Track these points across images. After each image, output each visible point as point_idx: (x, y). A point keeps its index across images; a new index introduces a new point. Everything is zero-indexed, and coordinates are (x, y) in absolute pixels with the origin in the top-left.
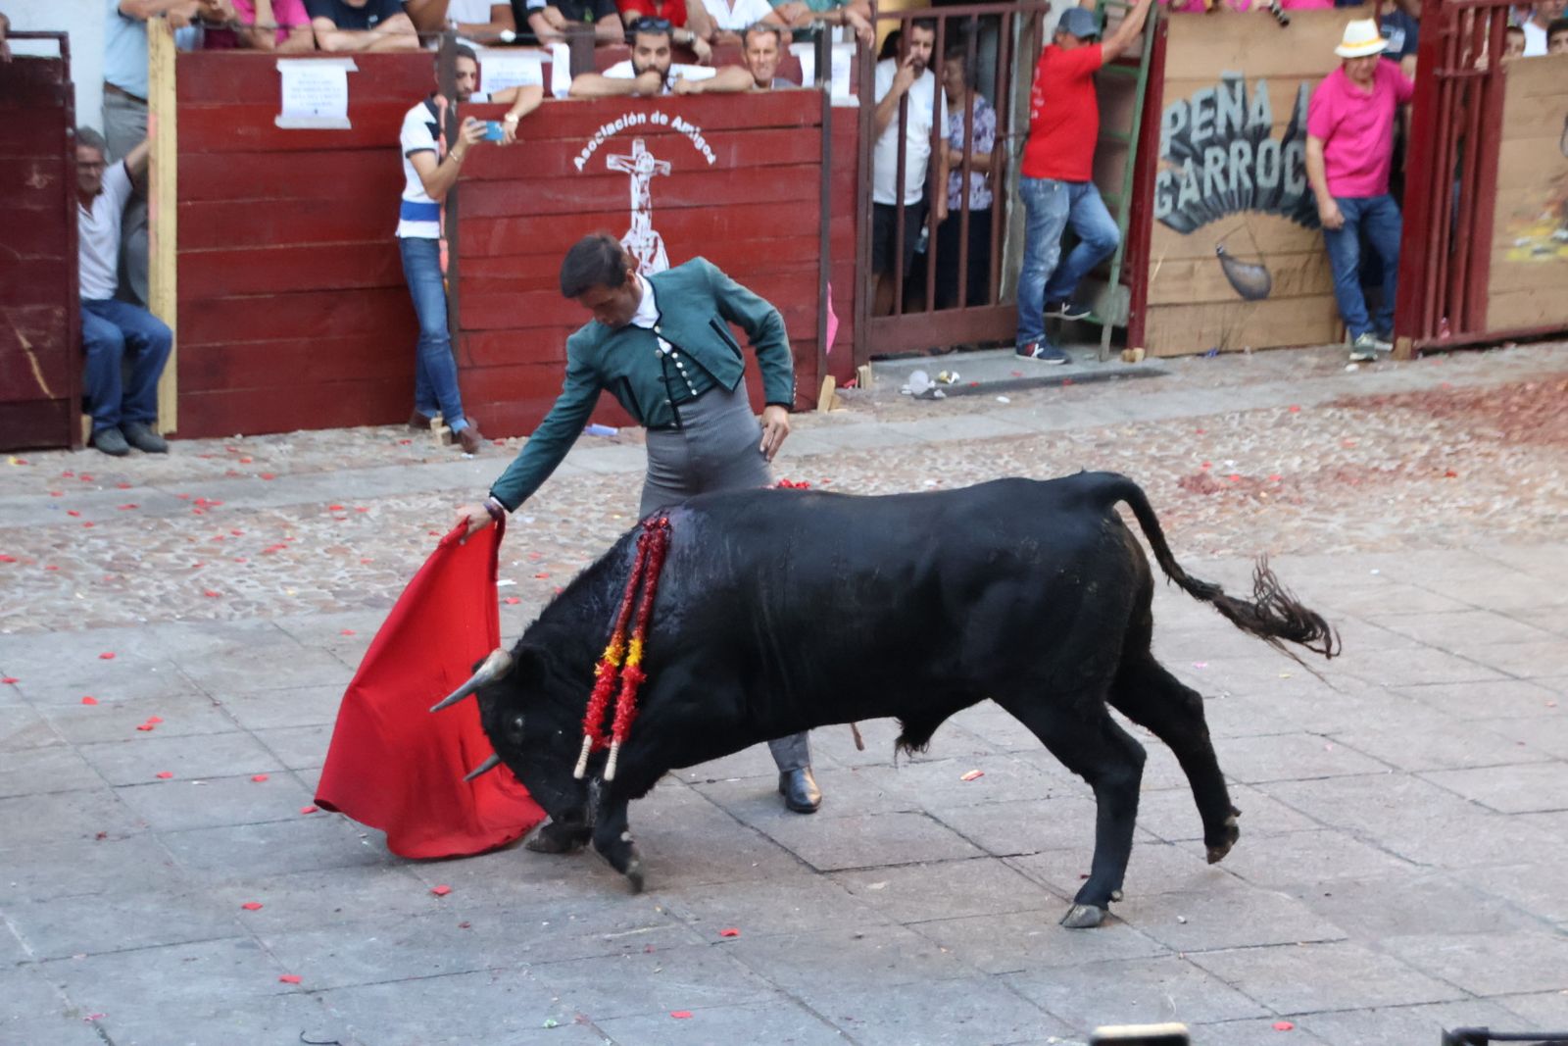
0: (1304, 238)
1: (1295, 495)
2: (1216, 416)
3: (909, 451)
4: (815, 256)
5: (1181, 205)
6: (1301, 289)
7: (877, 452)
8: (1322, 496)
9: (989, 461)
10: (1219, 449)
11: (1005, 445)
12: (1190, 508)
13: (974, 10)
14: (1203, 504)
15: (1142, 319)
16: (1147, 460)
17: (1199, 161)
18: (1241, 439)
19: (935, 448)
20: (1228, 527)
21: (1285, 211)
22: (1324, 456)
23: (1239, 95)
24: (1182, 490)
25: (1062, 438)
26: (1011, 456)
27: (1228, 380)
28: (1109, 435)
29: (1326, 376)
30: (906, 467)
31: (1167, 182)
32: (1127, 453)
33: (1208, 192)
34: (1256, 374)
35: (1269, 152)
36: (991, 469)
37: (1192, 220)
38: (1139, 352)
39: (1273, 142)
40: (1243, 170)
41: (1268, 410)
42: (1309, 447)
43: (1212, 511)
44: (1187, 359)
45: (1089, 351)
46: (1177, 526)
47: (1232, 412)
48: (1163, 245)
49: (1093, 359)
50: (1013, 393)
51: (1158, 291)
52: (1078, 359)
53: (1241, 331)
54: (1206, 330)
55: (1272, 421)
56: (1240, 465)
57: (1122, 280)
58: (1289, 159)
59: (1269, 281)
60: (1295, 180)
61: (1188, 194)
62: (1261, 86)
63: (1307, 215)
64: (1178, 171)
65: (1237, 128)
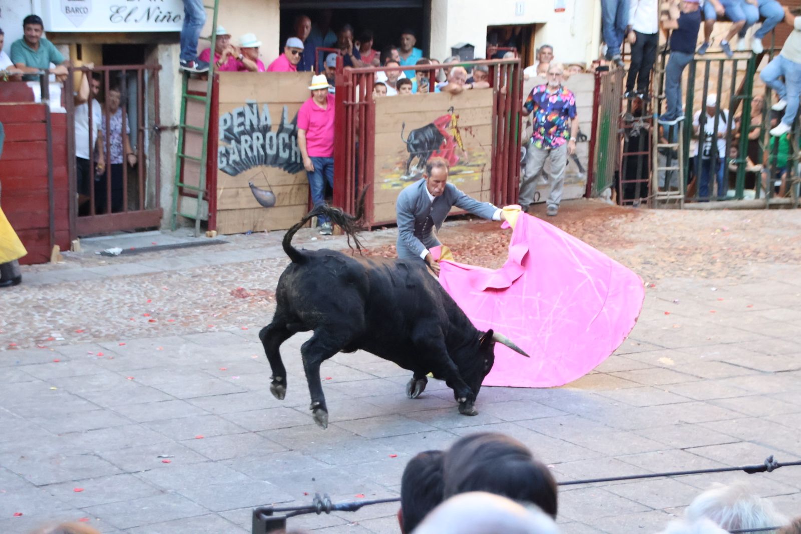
0: (290, 178)
2: (250, 262)
3: (98, 281)
4: (46, 186)
5: (231, 162)
6: (290, 202)
7: (81, 282)
9: (138, 285)
10: (251, 277)
11: (147, 278)
12: (235, 305)
13: (124, 68)
14: (242, 303)
15: (215, 216)
16: (216, 283)
17: (238, 142)
18: (261, 272)
19: (112, 280)
20: (253, 313)
21: (280, 165)
23: (255, 111)
24: (232, 297)
25: (176, 273)
26: (149, 282)
27: (256, 245)
28: (199, 272)
29: (302, 243)
30: (96, 289)
31: (224, 152)
32: (207, 280)
33: (243, 156)
34: (270, 242)
35: (271, 138)
36: (139, 289)
37: (237, 169)
38: (214, 232)
39: (272, 133)
40: (259, 146)
41: (275, 259)
43: (246, 306)
44: (237, 235)
45: (190, 232)
46: (229, 313)
47: (258, 260)
48: (223, 181)
49: (192, 236)
50: (152, 253)
51: (222, 203)
52: (184, 236)
53: (262, 222)
54: (245, 222)
55: (276, 263)
56: (260, 284)
57: (204, 199)
58: (281, 142)
59: (275, 198)
60: (284, 151)
61: (234, 157)
62: (265, 107)
63: (291, 168)
64: (229, 146)
65: (255, 126)
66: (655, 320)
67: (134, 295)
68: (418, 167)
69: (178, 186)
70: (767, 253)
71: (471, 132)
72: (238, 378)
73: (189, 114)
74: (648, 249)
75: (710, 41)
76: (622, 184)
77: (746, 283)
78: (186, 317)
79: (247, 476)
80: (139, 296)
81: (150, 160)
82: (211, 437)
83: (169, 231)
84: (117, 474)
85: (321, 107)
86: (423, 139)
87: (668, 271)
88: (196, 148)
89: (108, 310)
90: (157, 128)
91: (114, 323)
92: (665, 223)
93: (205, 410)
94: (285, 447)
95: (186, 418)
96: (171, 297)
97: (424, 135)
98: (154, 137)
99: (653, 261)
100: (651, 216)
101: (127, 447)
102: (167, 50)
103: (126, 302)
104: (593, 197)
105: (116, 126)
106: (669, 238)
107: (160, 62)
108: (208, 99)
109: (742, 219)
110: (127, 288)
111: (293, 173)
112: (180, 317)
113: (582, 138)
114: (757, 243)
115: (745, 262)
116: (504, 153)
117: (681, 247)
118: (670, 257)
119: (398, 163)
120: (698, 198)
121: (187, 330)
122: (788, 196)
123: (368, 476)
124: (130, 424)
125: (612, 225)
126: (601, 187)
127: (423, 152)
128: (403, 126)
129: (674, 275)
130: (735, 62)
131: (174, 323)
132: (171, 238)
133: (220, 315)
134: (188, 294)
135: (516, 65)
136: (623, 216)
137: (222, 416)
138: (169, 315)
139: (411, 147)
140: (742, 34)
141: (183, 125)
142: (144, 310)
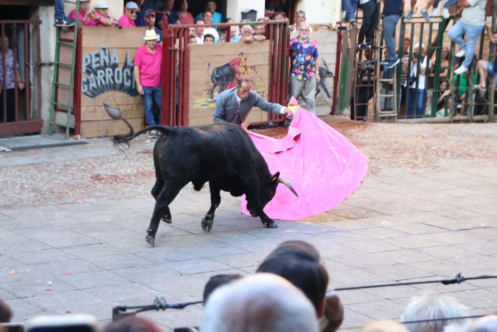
0: (131, 100)
1: (128, 181)
2: (104, 156)
5: (90, 88)
6: (131, 116)
8: (137, 180)
9: (26, 172)
10: (104, 166)
11: (32, 166)
12: (94, 185)
13: (15, 22)
14: (99, 184)
15: (80, 126)
16: (81, 170)
17: (96, 74)
18: (112, 163)
19: (7, 168)
20: (106, 191)
21: (124, 91)
22: (138, 168)
24: (92, 180)
25: (52, 164)
26: (34, 170)
27: (108, 145)
28: (68, 163)
29: (140, 144)
31: (86, 81)
32: (74, 168)
33: (99, 84)
35: (118, 72)
36: (27, 174)
37: (95, 93)
38: (79, 136)
39: (119, 69)
40: (110, 77)
41: (121, 154)
42: (134, 165)
44: (95, 139)
45: (62, 136)
46: (89, 191)
47: (110, 155)
48: (85, 101)
49: (64, 139)
50: (36, 150)
51: (84, 116)
52: (58, 139)
53: (112, 130)
54: (101, 129)
55: (122, 158)
56: (111, 171)
57: (72, 113)
58: (125, 75)
59: (121, 113)
60: (127, 81)
61: (93, 85)
62: (114, 51)
63: (132, 92)
64: (89, 77)
65: (107, 64)
66: (378, 196)
67: (24, 178)
68: (219, 92)
69: (54, 104)
70: (452, 152)
71: (254, 70)
72: (96, 234)
73: (61, 54)
74: (373, 149)
75: (415, 9)
76: (356, 106)
77: (438, 172)
78: (60, 193)
79: (103, 299)
80: (26, 179)
81: (33, 86)
82: (77, 273)
83: (48, 135)
84: (12, 299)
85: (150, 51)
86: (222, 74)
87: (387, 164)
88: (66, 79)
89: (5, 188)
90: (39, 64)
91: (10, 197)
92: (386, 132)
93: (73, 256)
94: (129, 280)
95: (60, 261)
96: (49, 179)
97: (223, 71)
98: (36, 70)
99: (377, 157)
100: (375, 128)
101: (19, 280)
102: (45, 10)
103: (18, 183)
104: (336, 115)
105: (8, 62)
106: (388, 142)
107: (41, 18)
108: (74, 45)
109: (436, 130)
110: (18, 173)
111: (133, 97)
112: (56, 193)
113: (329, 75)
114: (445, 146)
115: (438, 158)
116: (277, 84)
117: (395, 148)
118: (388, 154)
119: (205, 90)
120: (406, 116)
121: (61, 202)
122: (465, 115)
123: (185, 299)
124: (21, 265)
125: (349, 133)
126: (342, 108)
127: (222, 83)
128: (209, 65)
129: (391, 166)
130: (431, 24)
131: (52, 197)
132: (49, 140)
133: (84, 192)
134: (61, 178)
135: (285, 25)
136: (357, 127)
137: (85, 259)
138: (48, 192)
139: (214, 79)
140: (435, 6)
141: (57, 62)
142: (31, 188)
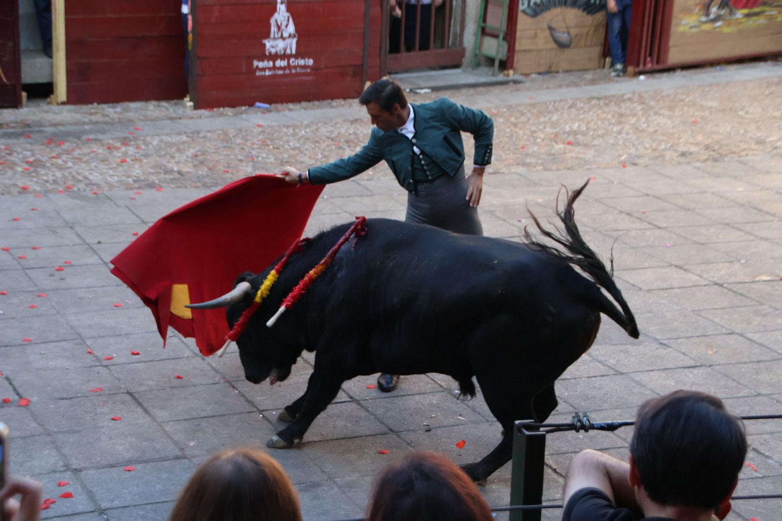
0: (589, 20)
1: (574, 141)
2: (543, 103)
4: (362, 26)
5: (532, 4)
6: (585, 43)
15: (513, 57)
18: (553, 114)
21: (579, 7)
22: (589, 122)
27: (549, 86)
29: (594, 85)
37: (537, 11)
38: (511, 72)
41: (566, 100)
42: (583, 118)
44: (534, 75)
45: (489, 71)
47: (550, 101)
48: (523, 21)
49: (491, 75)
50: (453, 91)
51: (521, 45)
52: (483, 75)
53: (558, 63)
54: (542, 62)
55: (568, 105)
57: (504, 39)
59: (571, 39)
63: (589, 9)
68: (719, 8)
69: (481, 26)
72: (524, 222)
81: (456, 1)
83: (470, 69)
111: (591, 15)
119: (697, 5)
132: (471, 76)
